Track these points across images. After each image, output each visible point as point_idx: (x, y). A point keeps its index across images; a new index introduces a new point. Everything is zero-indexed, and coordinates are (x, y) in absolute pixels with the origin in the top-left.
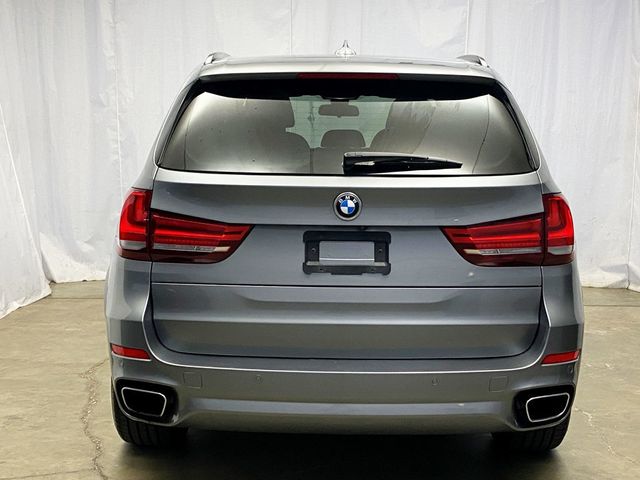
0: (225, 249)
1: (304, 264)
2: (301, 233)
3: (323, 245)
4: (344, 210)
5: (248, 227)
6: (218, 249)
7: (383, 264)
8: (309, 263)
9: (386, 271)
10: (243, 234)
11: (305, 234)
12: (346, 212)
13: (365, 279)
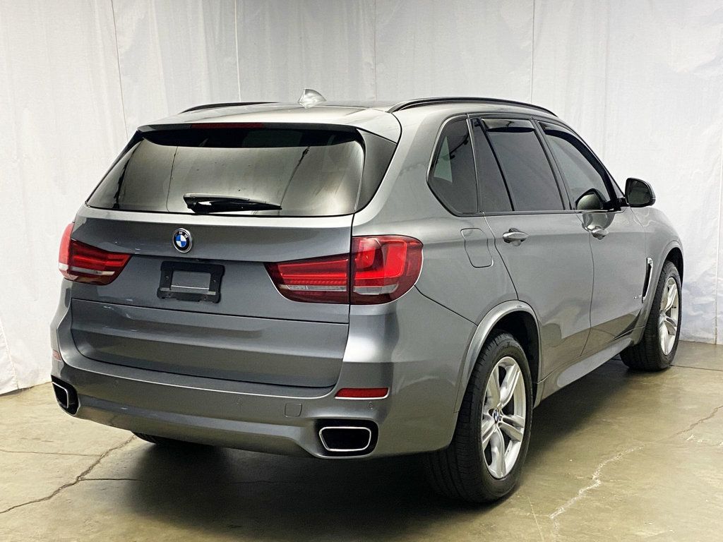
0: (112, 273)
1: (159, 290)
2: (160, 262)
3: (176, 273)
4: (179, 243)
5: (128, 256)
6: (105, 273)
7: (214, 293)
8: (163, 289)
9: (217, 299)
10: (124, 261)
11: (163, 263)
12: (180, 245)
13: (201, 306)
